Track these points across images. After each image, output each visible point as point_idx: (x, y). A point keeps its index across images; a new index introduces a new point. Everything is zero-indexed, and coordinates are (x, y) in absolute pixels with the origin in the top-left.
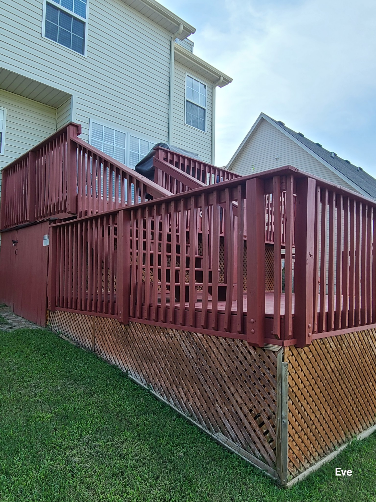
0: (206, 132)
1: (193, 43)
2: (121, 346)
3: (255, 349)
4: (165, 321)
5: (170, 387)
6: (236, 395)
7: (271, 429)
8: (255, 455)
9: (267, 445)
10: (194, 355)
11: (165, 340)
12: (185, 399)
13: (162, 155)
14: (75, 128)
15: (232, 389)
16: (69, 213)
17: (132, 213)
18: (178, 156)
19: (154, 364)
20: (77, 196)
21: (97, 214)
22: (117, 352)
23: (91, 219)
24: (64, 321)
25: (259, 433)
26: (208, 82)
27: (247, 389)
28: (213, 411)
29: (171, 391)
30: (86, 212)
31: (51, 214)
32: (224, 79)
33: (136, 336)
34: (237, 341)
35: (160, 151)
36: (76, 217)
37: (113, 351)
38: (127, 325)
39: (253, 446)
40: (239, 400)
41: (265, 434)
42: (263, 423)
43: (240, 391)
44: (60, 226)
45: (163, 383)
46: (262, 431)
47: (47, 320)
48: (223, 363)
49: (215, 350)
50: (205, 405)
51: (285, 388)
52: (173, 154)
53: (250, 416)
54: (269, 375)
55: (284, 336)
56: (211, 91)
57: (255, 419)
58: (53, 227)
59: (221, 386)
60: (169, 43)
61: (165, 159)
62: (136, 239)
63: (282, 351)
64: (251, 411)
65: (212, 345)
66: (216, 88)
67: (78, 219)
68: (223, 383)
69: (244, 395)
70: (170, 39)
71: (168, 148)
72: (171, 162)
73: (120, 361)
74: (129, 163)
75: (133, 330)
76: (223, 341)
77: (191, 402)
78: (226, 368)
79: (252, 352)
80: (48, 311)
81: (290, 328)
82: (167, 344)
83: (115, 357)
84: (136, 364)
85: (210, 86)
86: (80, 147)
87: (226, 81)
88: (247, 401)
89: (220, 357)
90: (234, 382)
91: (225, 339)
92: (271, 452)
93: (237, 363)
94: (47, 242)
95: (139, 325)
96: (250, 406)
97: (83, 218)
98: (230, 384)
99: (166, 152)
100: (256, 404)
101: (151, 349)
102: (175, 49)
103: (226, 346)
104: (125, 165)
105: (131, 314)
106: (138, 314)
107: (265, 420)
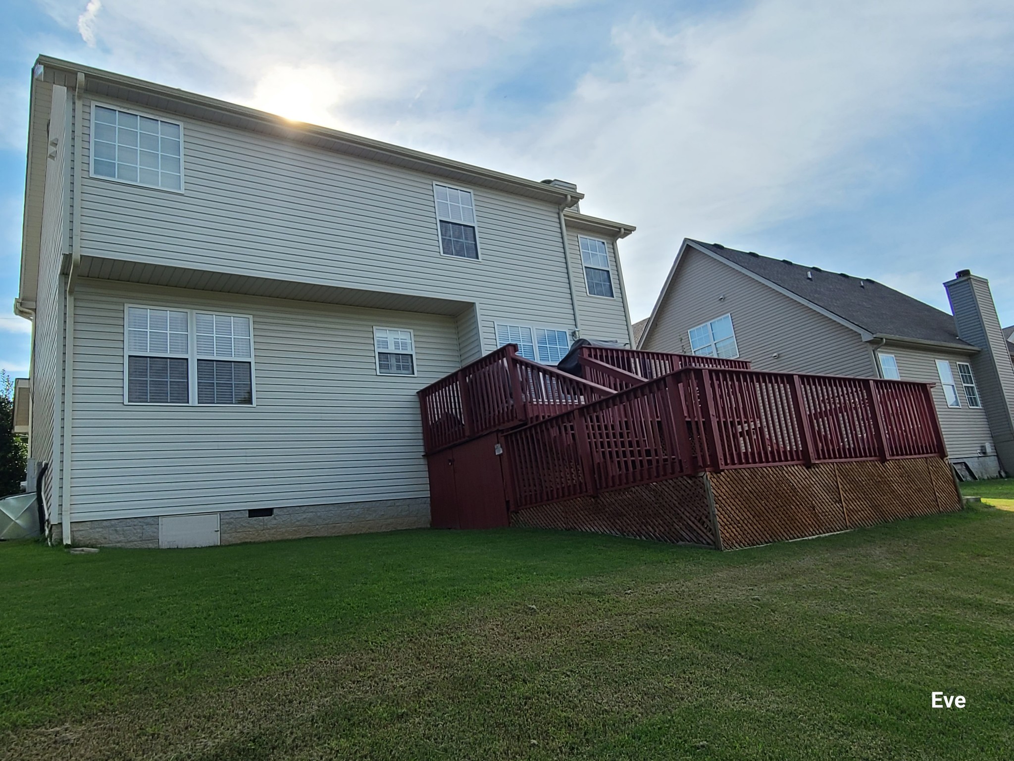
0: (615, 298)
1: (576, 185)
2: (593, 515)
3: (691, 480)
4: (627, 483)
5: (640, 529)
6: (686, 512)
7: (709, 523)
8: (703, 544)
9: (709, 534)
10: (653, 499)
11: (630, 497)
12: (653, 531)
13: (586, 352)
14: (513, 348)
15: (682, 510)
16: (520, 420)
17: (585, 410)
18: (601, 349)
19: (625, 518)
20: (525, 405)
21: (550, 418)
22: (590, 522)
23: (546, 422)
24: (531, 517)
25: (703, 529)
26: (606, 237)
27: (690, 505)
28: (673, 530)
29: (642, 531)
30: (537, 417)
31: (499, 424)
32: (625, 229)
33: (605, 503)
34: (679, 478)
35: (584, 349)
36: (526, 424)
37: (586, 523)
38: (595, 497)
39: (701, 539)
40: (688, 515)
41: (706, 528)
42: (704, 522)
43: (687, 509)
44: (511, 435)
45: (634, 528)
46: (704, 527)
47: (510, 523)
48: (674, 496)
49: (667, 490)
50: (667, 528)
51: (711, 496)
52: (595, 349)
53: (696, 522)
54: (702, 491)
55: (705, 466)
56: (611, 246)
57: (699, 522)
58: (504, 436)
59: (675, 511)
60: (556, 216)
61: (590, 356)
62: (592, 432)
63: (705, 475)
64: (696, 518)
65: (664, 487)
66: (617, 241)
67: (529, 425)
68: (676, 509)
69: (690, 511)
70: (557, 211)
71: (589, 344)
72: (596, 358)
73: (595, 528)
74: (539, 359)
75: (603, 499)
76: (671, 481)
77: (657, 530)
78: (676, 498)
79: (689, 481)
80: (510, 514)
81: (708, 460)
82: (632, 499)
83: (589, 526)
84: (610, 524)
85: (609, 242)
86: (522, 363)
87: (628, 230)
88: (692, 513)
89: (670, 493)
90: (683, 505)
91: (672, 480)
92: (711, 537)
93: (682, 492)
94: (499, 451)
95: (607, 494)
96: (695, 515)
97: (535, 423)
98: (680, 507)
99: (590, 349)
100: (697, 512)
101: (620, 508)
102: (564, 215)
103: (673, 484)
104: (536, 361)
105: (598, 487)
106: (604, 485)
107: (705, 520)
